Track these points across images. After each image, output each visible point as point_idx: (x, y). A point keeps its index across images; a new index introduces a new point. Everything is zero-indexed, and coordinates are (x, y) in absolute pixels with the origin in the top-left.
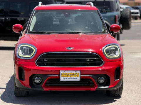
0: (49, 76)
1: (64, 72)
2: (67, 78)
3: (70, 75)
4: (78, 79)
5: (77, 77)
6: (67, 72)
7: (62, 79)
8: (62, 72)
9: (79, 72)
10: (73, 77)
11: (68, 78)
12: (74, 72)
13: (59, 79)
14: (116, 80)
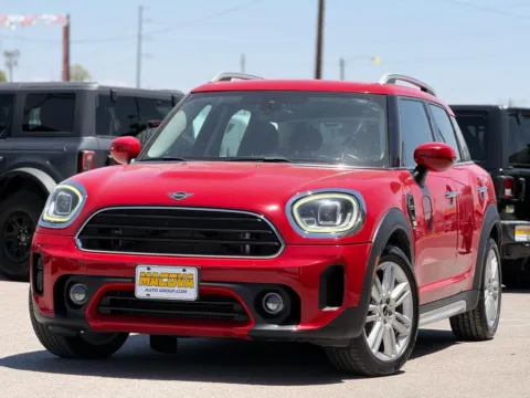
0: (107, 283)
1: (149, 269)
2: (156, 290)
3: (165, 280)
4: (191, 294)
5: (188, 289)
6: (156, 270)
7: (141, 292)
8: (141, 269)
9: (192, 272)
10: (176, 289)
11: (159, 288)
12: (178, 270)
13: (132, 290)
14: (327, 309)
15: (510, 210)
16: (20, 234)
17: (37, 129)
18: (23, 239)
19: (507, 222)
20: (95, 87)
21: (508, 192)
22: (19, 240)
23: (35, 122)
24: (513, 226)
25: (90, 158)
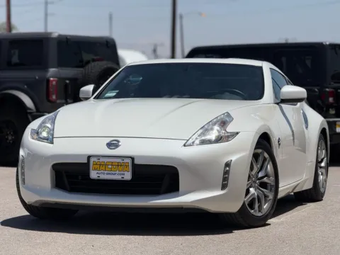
15: (332, 112)
16: (7, 135)
17: (16, 65)
18: (10, 138)
19: (331, 120)
20: (55, 35)
21: (331, 99)
22: (7, 139)
23: (15, 59)
24: (335, 122)
25: (54, 83)
